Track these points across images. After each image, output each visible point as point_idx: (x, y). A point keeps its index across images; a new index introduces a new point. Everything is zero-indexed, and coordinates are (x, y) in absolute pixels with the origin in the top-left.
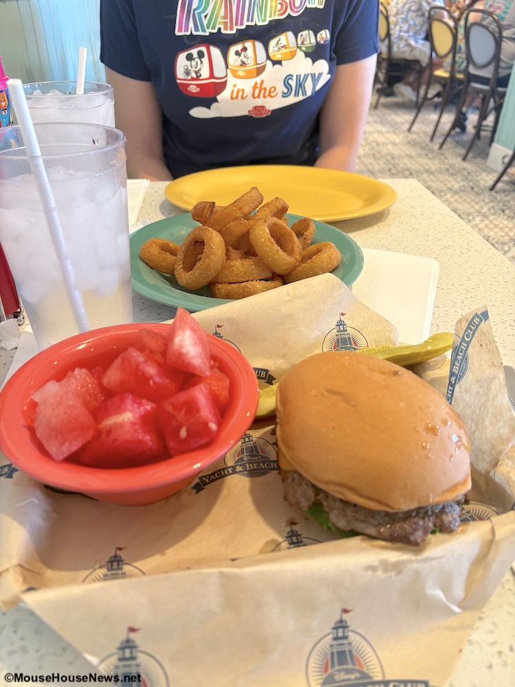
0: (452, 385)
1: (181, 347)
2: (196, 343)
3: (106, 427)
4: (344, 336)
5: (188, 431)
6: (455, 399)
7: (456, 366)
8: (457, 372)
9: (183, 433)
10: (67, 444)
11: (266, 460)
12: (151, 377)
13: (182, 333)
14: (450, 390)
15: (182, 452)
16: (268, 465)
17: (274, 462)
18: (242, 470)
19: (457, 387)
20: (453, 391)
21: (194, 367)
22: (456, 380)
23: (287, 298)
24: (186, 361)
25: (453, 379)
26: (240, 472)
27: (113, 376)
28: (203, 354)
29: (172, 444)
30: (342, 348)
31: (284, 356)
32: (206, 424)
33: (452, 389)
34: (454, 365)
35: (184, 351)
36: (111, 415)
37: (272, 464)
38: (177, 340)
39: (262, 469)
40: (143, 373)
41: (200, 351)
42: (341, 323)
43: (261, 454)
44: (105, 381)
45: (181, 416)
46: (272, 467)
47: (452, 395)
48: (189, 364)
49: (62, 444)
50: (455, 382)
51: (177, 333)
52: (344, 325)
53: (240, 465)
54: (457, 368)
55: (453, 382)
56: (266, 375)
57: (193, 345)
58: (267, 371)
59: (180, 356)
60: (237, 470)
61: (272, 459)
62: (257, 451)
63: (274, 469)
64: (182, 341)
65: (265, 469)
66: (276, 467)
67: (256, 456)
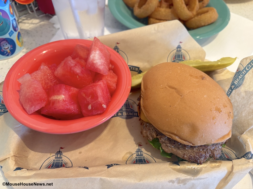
0: (231, 89)
1: (93, 60)
2: (102, 58)
3: (52, 100)
4: (179, 54)
5: (92, 107)
6: (231, 96)
7: (237, 81)
8: (236, 84)
9: (90, 107)
10: (33, 107)
11: (133, 111)
12: (77, 74)
13: (94, 53)
14: (230, 91)
15: (89, 116)
16: (133, 114)
17: (136, 112)
18: (121, 115)
19: (234, 91)
20: (231, 92)
21: (100, 70)
22: (234, 87)
23: (153, 32)
24: (96, 67)
25: (233, 87)
26: (120, 116)
27: (59, 71)
28: (105, 63)
29: (84, 111)
30: (177, 60)
31: (148, 62)
32: (101, 104)
33: (231, 91)
34: (236, 80)
35: (95, 62)
36: (55, 95)
37: (135, 113)
38: (92, 56)
39: (130, 115)
40: (74, 72)
41: (104, 62)
42: (179, 47)
43: (130, 108)
44: (56, 73)
45: (89, 99)
46: (135, 115)
47: (230, 94)
48: (97, 68)
49: (31, 106)
50: (234, 89)
51: (92, 52)
52: (180, 48)
53: (121, 112)
54: (237, 82)
55: (233, 88)
56: (138, 70)
57: (100, 59)
58: (139, 68)
59: (93, 64)
60: (119, 115)
61: (135, 111)
62: (129, 106)
63: (135, 116)
64: (94, 56)
65: (132, 116)
66: (136, 115)
67: (128, 108)
